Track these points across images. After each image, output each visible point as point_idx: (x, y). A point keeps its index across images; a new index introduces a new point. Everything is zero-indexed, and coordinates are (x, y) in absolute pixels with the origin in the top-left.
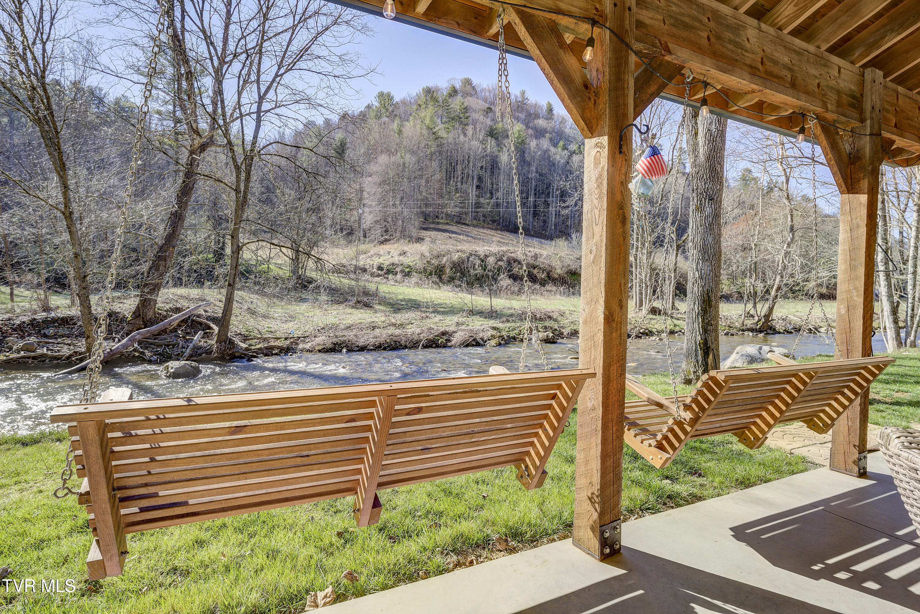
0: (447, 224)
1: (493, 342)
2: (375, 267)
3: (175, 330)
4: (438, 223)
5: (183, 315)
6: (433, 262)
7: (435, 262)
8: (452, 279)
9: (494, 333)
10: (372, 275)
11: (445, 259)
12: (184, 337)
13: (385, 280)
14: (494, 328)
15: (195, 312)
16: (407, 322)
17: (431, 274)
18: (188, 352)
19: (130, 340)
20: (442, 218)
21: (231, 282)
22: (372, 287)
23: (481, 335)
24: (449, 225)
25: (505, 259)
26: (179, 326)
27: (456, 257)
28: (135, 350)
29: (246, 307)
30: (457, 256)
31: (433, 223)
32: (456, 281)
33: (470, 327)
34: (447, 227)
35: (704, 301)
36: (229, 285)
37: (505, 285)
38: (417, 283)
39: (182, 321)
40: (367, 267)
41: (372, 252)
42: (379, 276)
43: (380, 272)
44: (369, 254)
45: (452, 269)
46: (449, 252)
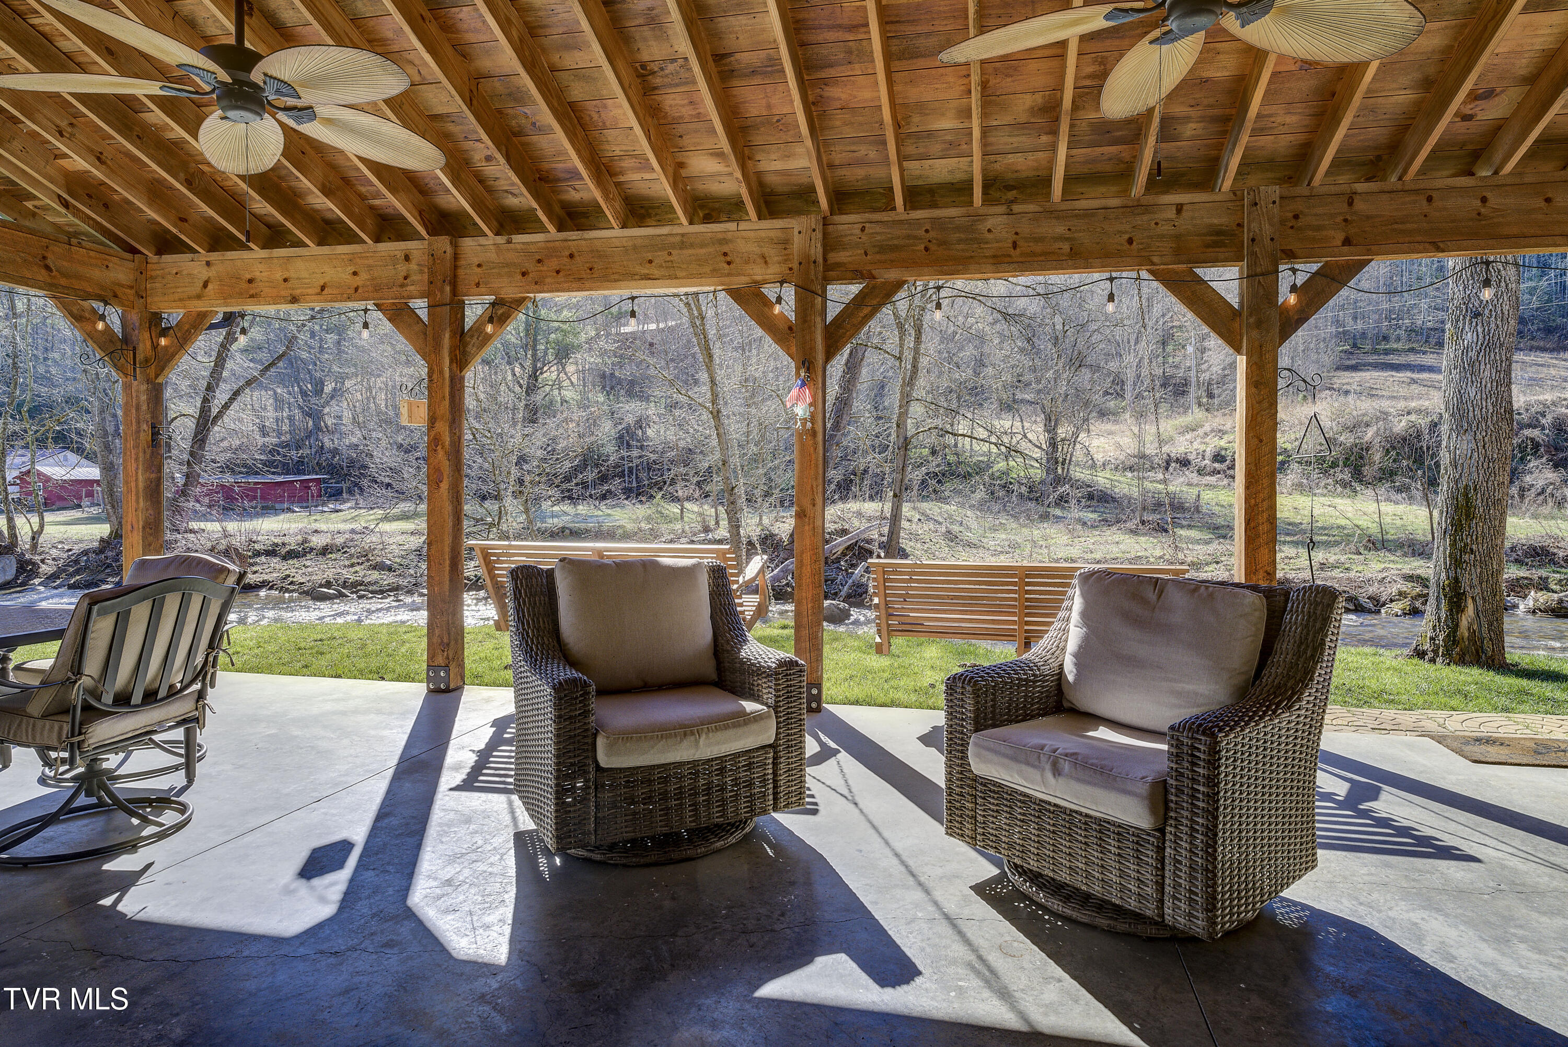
0: (1412, 350)
1: (1397, 607)
2: (1208, 454)
3: (838, 560)
4: (1387, 352)
5: (849, 539)
6: (1342, 439)
7: (1347, 439)
8: (1387, 475)
9: (1406, 587)
10: (1201, 472)
11: (1370, 433)
12: (846, 570)
13: (1226, 482)
14: (1409, 578)
15: (862, 537)
16: (1209, 559)
17: (1334, 465)
18: (845, 590)
19: (782, 571)
20: (1398, 339)
21: (897, 491)
22: (1189, 494)
23: (1372, 590)
24: (1418, 352)
25: (1547, 421)
26: (844, 554)
27: (1400, 426)
28: (787, 585)
29: (944, 529)
30: (1403, 424)
31: (1375, 352)
32: (1398, 478)
33: (1352, 574)
34: (1412, 358)
35: (1457, 507)
36: (895, 496)
37: (1540, 483)
38: (1300, 485)
39: (847, 548)
40: (1191, 457)
41: (1207, 428)
42: (1215, 472)
43: (1217, 465)
44: (1201, 432)
45: (1388, 452)
46: (1384, 416)
